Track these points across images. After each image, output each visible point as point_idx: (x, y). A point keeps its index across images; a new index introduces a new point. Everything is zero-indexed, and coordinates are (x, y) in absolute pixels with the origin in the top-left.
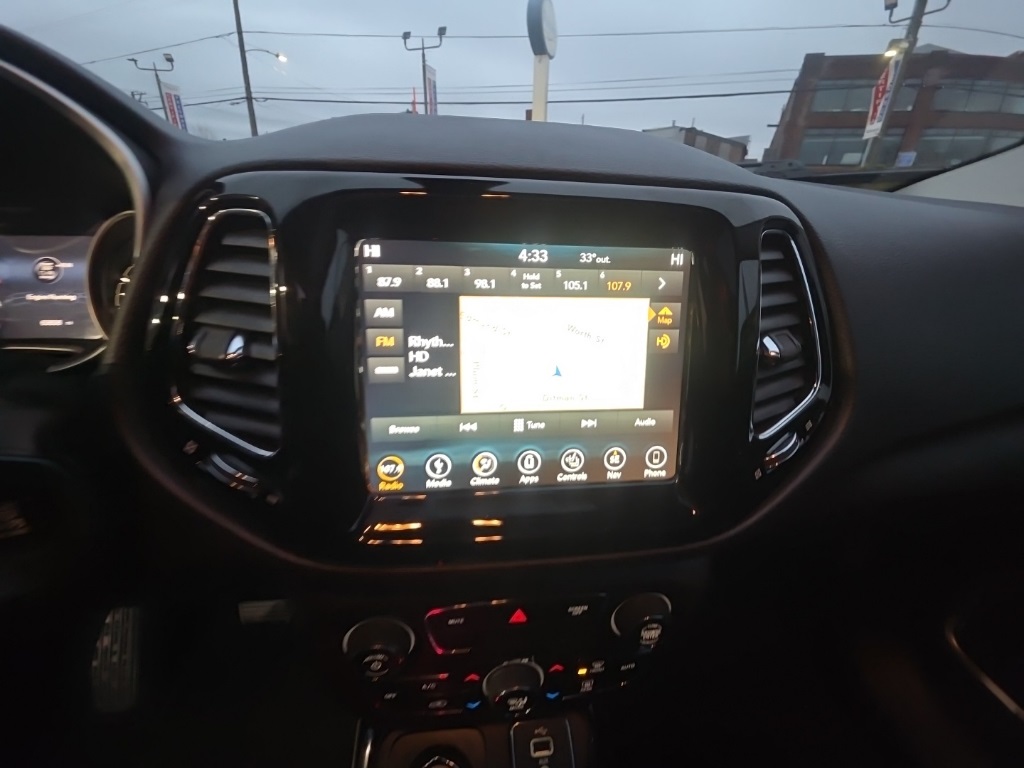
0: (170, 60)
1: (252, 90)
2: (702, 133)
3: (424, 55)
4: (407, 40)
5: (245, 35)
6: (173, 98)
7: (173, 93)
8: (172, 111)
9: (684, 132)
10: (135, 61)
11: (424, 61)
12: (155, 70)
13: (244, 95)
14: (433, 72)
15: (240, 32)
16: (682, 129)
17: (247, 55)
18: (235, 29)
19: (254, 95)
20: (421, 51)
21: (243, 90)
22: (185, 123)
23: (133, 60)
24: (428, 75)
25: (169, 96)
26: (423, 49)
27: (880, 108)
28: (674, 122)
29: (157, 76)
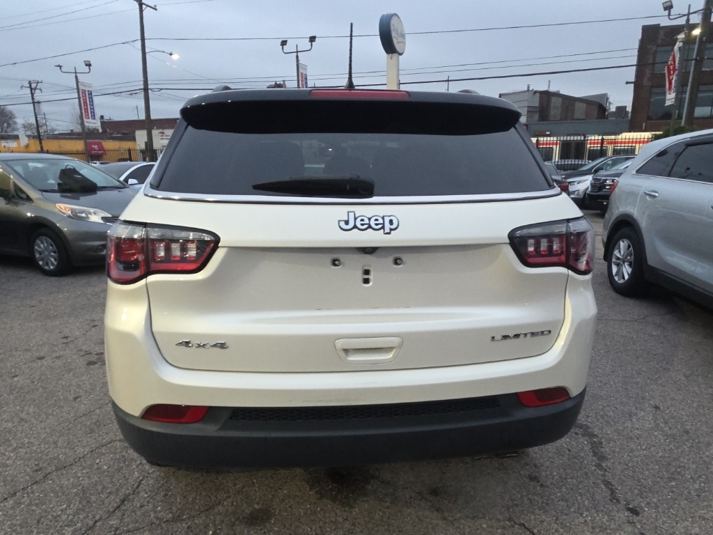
0: (89, 65)
1: (149, 83)
2: (557, 94)
3: (297, 57)
4: (284, 46)
5: (146, 41)
6: (87, 93)
7: (87, 89)
8: (85, 103)
9: (538, 95)
10: (60, 67)
11: (298, 61)
12: (76, 73)
13: (142, 87)
14: (305, 67)
15: (143, 39)
16: (535, 92)
17: (147, 56)
18: (139, 37)
19: (150, 87)
20: (296, 54)
21: (142, 83)
22: (94, 112)
23: (59, 66)
24: (301, 71)
25: (84, 92)
26: (297, 52)
27: (673, 82)
28: (529, 87)
29: (76, 77)
